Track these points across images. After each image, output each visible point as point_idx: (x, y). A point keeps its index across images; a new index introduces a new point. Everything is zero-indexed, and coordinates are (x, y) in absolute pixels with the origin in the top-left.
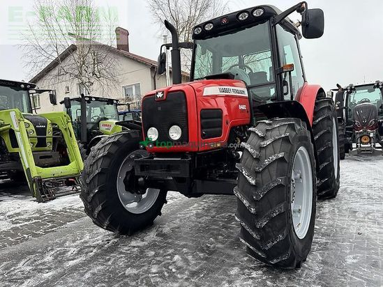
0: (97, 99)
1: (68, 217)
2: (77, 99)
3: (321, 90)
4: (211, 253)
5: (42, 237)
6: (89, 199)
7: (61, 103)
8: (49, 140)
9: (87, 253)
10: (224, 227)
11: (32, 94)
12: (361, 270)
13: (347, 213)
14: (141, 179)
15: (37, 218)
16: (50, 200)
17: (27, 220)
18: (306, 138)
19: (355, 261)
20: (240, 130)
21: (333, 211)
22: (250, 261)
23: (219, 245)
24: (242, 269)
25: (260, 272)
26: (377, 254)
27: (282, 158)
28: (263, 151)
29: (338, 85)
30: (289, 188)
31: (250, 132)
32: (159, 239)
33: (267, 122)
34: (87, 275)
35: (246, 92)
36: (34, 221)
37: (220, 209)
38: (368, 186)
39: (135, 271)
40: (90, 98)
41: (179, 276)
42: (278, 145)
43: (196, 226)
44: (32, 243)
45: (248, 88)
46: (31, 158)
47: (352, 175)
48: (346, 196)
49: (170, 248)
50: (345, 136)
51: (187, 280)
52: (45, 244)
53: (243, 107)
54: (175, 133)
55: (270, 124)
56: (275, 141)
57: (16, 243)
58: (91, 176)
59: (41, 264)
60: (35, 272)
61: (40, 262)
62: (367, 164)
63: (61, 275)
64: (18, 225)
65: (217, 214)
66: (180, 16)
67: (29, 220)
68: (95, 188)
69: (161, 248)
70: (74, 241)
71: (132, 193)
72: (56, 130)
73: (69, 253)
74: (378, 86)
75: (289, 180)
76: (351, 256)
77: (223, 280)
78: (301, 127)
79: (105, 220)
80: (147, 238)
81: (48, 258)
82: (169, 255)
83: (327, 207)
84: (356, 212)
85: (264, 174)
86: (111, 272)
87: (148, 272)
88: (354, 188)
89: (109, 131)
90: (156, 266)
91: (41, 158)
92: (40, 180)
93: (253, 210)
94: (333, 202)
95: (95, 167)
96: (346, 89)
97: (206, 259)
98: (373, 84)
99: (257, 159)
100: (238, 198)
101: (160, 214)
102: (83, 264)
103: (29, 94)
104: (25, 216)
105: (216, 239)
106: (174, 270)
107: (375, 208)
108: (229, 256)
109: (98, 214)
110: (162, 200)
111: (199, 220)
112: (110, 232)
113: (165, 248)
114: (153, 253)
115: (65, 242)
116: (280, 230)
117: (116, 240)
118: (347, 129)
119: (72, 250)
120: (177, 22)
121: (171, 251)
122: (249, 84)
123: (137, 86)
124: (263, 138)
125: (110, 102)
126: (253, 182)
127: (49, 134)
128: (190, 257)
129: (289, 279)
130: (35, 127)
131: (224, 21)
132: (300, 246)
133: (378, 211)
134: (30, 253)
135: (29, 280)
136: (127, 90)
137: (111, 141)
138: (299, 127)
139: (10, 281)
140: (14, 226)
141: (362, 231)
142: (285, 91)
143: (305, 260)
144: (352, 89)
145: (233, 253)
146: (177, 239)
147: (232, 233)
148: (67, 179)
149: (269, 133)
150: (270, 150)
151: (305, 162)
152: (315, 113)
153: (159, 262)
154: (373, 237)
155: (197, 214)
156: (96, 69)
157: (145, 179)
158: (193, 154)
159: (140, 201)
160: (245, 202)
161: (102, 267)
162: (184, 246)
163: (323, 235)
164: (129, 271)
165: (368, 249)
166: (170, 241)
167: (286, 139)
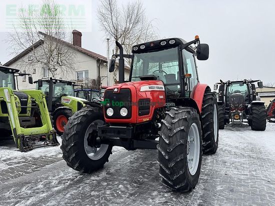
0: (61, 81)
1: (45, 161)
2: (47, 81)
3: (208, 87)
4: (141, 184)
5: (32, 174)
6: (67, 150)
7: (34, 83)
8: (29, 109)
9: (64, 183)
10: (148, 169)
11: (17, 76)
12: (224, 193)
13: (221, 163)
14: (98, 138)
15: (24, 162)
16: (29, 150)
17: (17, 163)
18: (196, 118)
19: (222, 189)
20: (159, 110)
21: (213, 162)
22: (164, 188)
23: (146, 180)
24: (159, 192)
25: (169, 194)
26: (234, 185)
27: (183, 130)
28: (173, 125)
29: (221, 81)
30: (186, 146)
31: (166, 114)
32: (108, 176)
33: (175, 109)
34: (68, 195)
35: (164, 88)
36: (22, 164)
37: (145, 159)
38: (236, 147)
39: (97, 193)
40: (56, 80)
41: (123, 196)
42: (181, 122)
43: (130, 169)
44: (26, 177)
45: (165, 85)
46: (18, 121)
47: (227, 140)
48: (222, 153)
49: (116, 181)
50: (224, 114)
51: (128, 198)
52: (36, 178)
53: (161, 97)
54: (124, 112)
55: (177, 110)
56: (180, 120)
57: (16, 177)
58: (70, 135)
59: (37, 189)
60: (35, 193)
61: (35, 188)
62: (238, 133)
63: (52, 195)
64: (12, 166)
65: (143, 162)
66: (119, 27)
67: (19, 163)
68: (71, 143)
69: (110, 181)
70: (54, 177)
71: (92, 147)
72: (33, 102)
73: (53, 183)
74: (245, 83)
75: (186, 141)
76: (220, 186)
77: (149, 198)
78: (194, 112)
79: (76, 163)
80: (101, 175)
81: (40, 186)
82: (116, 185)
83: (210, 159)
84: (225, 162)
85: (173, 138)
86: (82, 194)
87: (104, 193)
88: (227, 148)
89: (68, 104)
90: (109, 191)
91: (23, 121)
92: (23, 137)
93: (167, 157)
94: (214, 156)
95: (72, 130)
96: (226, 83)
97: (138, 187)
98: (243, 81)
99: (170, 130)
100: (159, 151)
101: (108, 161)
102: (64, 189)
103: (14, 76)
104: (15, 161)
105: (143, 176)
106: (120, 193)
107: (237, 160)
108: (152, 186)
109: (72, 159)
110: (109, 152)
111: (132, 165)
112: (77, 172)
113: (113, 181)
114: (106, 184)
115: (48, 177)
116: (181, 169)
117: (81, 176)
118: (226, 109)
119: (54, 181)
120: (117, 31)
121: (116, 183)
122: (165, 83)
123: (87, 72)
124: (173, 118)
125: (69, 83)
126: (168, 142)
127: (29, 105)
128: (129, 186)
129: (185, 197)
130: (20, 100)
131: (152, 45)
132: (192, 179)
133: (239, 162)
134: (27, 183)
135: (32, 198)
136: (79, 74)
137: (82, 114)
138: (192, 113)
139: (20, 198)
140: (10, 166)
141: (228, 173)
142: (186, 89)
143: (194, 188)
144: (230, 84)
145: (154, 184)
146: (119, 176)
147: (153, 173)
148: (41, 136)
149: (176, 115)
150: (177, 125)
151: (196, 132)
152: (204, 101)
153: (110, 189)
154: (233, 176)
155: (131, 162)
156: (59, 60)
157: (101, 138)
158: (134, 125)
159: (95, 152)
160: (163, 153)
161: (76, 191)
162: (124, 180)
163: (206, 175)
164: (93, 193)
165: (230, 182)
166: (115, 177)
167: (185, 119)
